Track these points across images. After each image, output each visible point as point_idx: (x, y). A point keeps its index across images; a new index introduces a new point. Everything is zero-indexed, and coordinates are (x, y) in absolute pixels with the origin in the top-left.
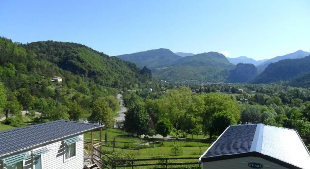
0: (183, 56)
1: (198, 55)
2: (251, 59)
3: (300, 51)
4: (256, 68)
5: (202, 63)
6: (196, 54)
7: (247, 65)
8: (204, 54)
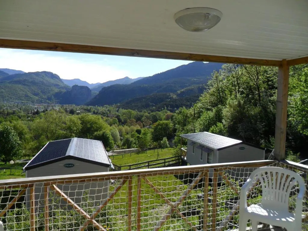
0: (10, 74)
1: (30, 74)
2: (85, 82)
3: (127, 78)
4: (91, 91)
5: (34, 83)
6: (27, 72)
7: (82, 87)
8: (37, 74)
